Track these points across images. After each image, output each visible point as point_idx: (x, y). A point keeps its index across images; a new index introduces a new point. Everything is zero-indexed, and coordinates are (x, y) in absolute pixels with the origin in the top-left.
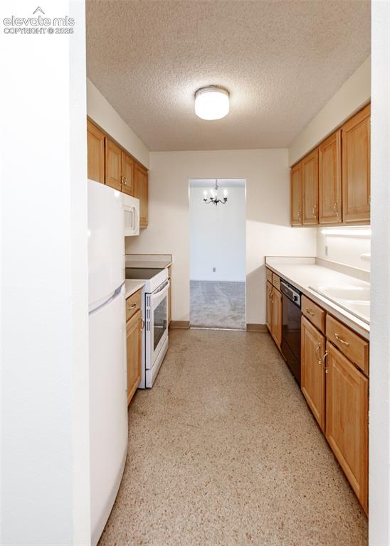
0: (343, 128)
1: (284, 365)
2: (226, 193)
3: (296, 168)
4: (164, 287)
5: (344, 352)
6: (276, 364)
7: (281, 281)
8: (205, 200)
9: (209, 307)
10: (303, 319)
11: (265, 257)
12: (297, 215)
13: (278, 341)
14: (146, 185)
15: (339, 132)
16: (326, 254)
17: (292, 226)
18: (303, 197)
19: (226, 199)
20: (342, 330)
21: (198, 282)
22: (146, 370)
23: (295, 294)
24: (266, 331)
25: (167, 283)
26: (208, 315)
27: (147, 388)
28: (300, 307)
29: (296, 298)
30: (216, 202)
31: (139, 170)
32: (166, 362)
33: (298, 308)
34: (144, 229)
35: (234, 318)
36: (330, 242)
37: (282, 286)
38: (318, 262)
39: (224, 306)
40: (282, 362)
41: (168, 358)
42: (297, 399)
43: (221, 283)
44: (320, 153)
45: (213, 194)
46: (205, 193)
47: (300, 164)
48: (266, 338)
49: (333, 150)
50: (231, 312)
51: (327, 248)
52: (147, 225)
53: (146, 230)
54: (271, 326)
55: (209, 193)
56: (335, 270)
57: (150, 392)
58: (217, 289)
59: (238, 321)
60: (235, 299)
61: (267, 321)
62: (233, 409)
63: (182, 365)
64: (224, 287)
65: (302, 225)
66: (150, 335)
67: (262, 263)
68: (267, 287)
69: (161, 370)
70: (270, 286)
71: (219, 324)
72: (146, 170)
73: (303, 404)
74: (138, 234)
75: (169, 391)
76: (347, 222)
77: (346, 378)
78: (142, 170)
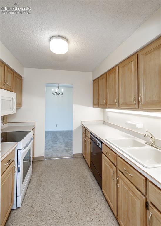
0: (119, 66)
1: (92, 175)
2: (63, 90)
3: (95, 81)
4: (30, 142)
5: (129, 179)
6: (88, 175)
7: (90, 134)
8: (52, 93)
9: (54, 146)
10: (103, 155)
11: (82, 121)
12: (96, 102)
13: (89, 163)
14: (21, 85)
15: (117, 67)
16: (108, 119)
17: (94, 107)
18: (99, 94)
19: (63, 93)
20: (128, 167)
21: (49, 132)
22: (17, 197)
23: (98, 142)
24: (82, 156)
25: (32, 139)
26: (54, 151)
27: (17, 208)
28: (102, 149)
29: (99, 144)
30: (58, 94)
31: (16, 77)
32: (30, 184)
33: (100, 149)
34: (19, 109)
35: (67, 151)
36: (110, 114)
37: (91, 137)
38: (104, 123)
39: (62, 144)
40: (91, 173)
41: (32, 182)
42: (100, 195)
43: (60, 132)
44: (108, 76)
45: (57, 90)
46: (53, 90)
47: (98, 79)
48: (82, 160)
49: (114, 75)
50: (65, 147)
51: (108, 117)
52: (21, 107)
53: (20, 109)
54: (85, 155)
55: (55, 90)
56: (112, 127)
57: (19, 211)
58: (58, 135)
59: (69, 152)
60: (67, 140)
61: (83, 152)
62: (70, 211)
63: (40, 185)
64: (61, 134)
65: (99, 107)
66: (20, 175)
67: (80, 124)
68: (83, 135)
69: (27, 191)
70: (84, 135)
71: (59, 155)
72: (21, 77)
73: (103, 198)
74: (15, 112)
75: (32, 206)
76: (121, 108)
77: (131, 193)
78: (19, 77)
